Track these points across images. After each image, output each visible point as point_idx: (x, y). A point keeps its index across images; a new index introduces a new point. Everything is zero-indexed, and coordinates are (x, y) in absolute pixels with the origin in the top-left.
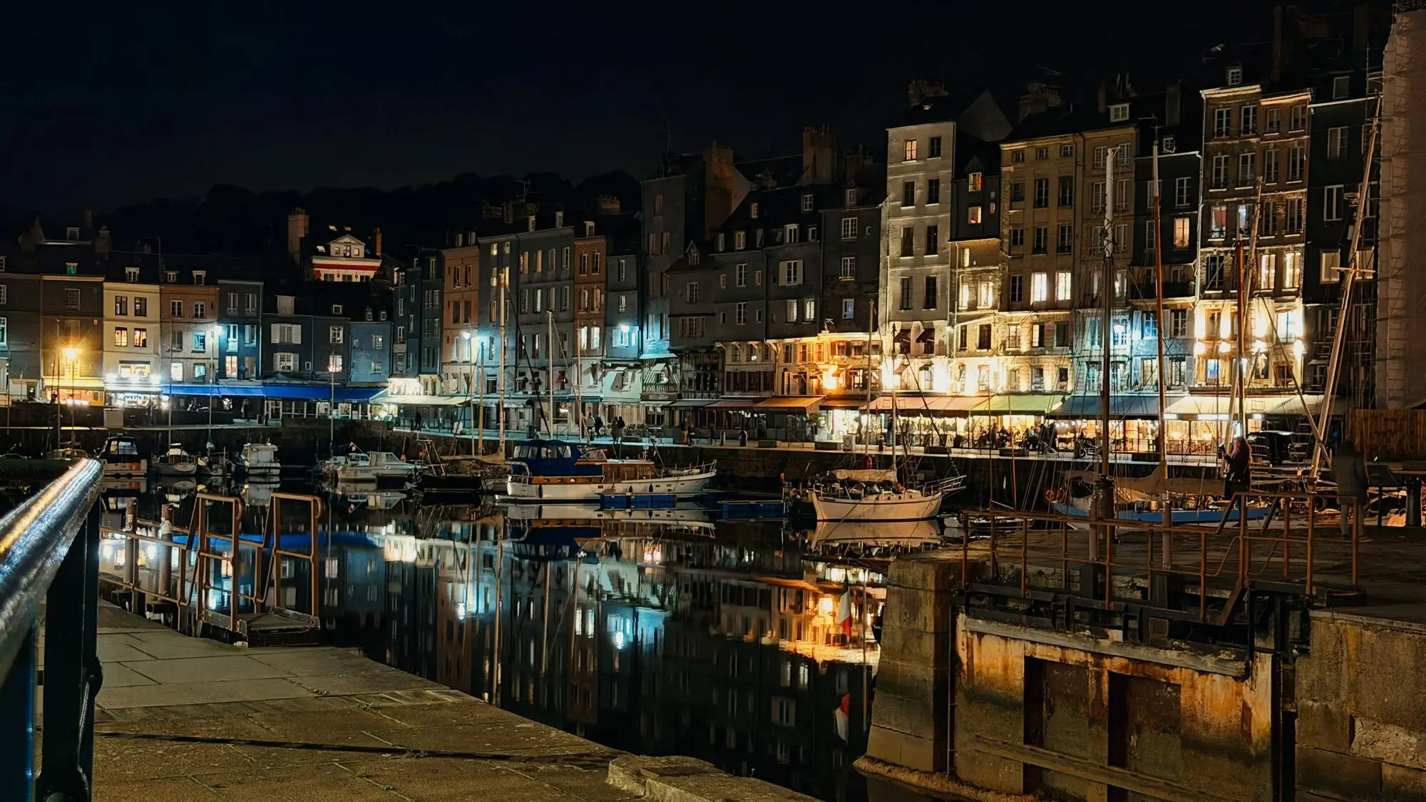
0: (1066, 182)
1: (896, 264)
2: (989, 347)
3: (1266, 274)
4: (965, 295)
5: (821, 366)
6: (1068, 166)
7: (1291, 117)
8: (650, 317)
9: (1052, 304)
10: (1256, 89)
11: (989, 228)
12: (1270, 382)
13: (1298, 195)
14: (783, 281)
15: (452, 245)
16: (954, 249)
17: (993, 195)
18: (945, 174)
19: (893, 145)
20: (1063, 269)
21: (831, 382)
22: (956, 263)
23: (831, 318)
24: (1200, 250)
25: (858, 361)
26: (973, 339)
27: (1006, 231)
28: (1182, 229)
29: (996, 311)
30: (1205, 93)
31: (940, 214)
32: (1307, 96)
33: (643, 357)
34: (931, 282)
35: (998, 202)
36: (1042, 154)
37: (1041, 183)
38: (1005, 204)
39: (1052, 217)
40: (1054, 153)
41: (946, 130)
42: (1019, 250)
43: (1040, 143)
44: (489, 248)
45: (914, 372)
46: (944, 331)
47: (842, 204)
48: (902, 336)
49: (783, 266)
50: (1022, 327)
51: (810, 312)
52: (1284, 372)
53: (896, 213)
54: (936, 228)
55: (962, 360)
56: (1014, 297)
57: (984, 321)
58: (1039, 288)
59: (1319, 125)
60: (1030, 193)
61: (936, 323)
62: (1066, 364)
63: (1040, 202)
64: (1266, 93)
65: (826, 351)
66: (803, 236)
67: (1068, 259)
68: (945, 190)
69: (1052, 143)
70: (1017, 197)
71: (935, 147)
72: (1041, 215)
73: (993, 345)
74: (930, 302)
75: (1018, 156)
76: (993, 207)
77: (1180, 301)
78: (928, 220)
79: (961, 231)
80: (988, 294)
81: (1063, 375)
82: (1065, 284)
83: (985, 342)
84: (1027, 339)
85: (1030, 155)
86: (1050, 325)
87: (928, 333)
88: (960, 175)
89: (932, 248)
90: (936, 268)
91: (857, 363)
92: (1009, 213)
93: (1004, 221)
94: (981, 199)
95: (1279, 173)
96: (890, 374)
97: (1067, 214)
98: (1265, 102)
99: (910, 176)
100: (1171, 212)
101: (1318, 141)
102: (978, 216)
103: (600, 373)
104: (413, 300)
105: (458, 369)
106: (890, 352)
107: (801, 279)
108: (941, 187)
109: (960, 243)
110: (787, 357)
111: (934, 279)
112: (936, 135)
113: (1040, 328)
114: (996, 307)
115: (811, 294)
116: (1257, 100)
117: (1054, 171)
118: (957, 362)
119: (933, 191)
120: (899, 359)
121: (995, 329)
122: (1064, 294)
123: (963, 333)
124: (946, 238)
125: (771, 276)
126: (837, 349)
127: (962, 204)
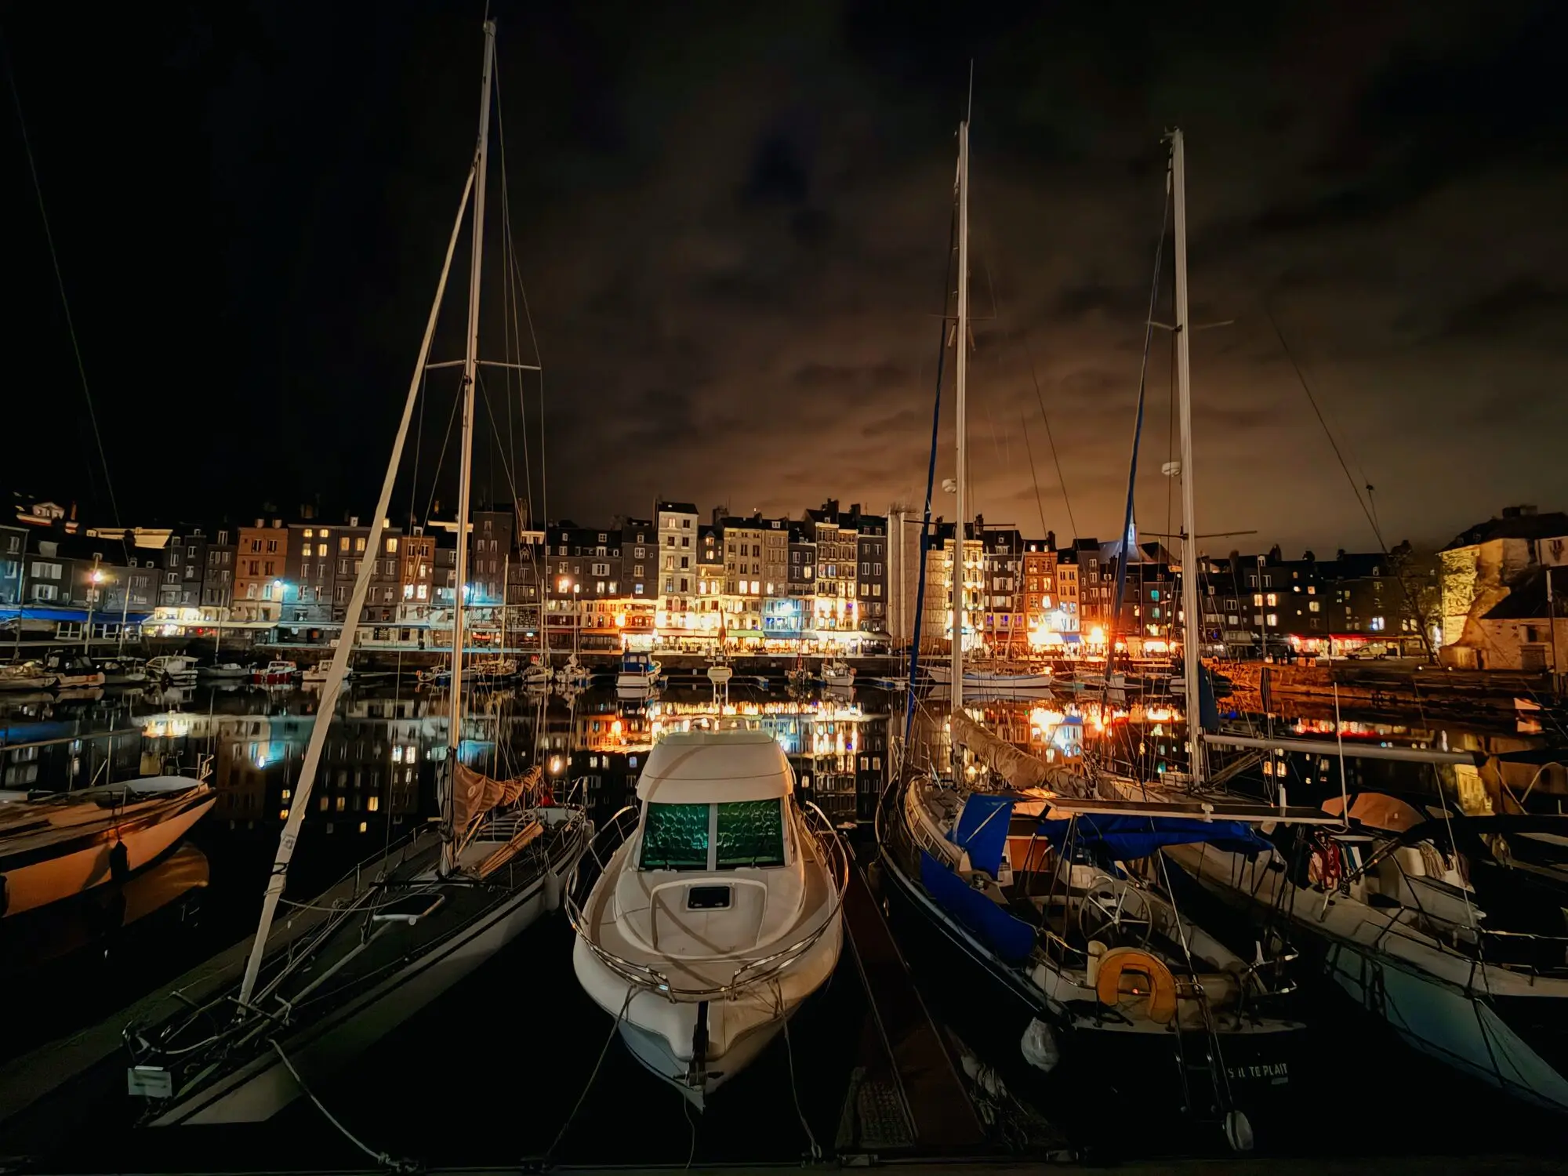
0: (756, 547)
1: (664, 571)
2: (717, 609)
3: (842, 590)
4: (703, 586)
5: (614, 614)
6: (757, 541)
7: (851, 539)
8: (477, 584)
9: (750, 594)
10: (837, 526)
11: (718, 560)
12: (845, 628)
13: (853, 564)
14: (595, 572)
15: (253, 525)
16: (698, 568)
17: (720, 548)
18: (693, 536)
19: (662, 520)
20: (755, 581)
21: (621, 621)
22: (698, 573)
23: (625, 591)
24: (816, 579)
25: (640, 613)
26: (708, 606)
27: (727, 563)
28: (808, 572)
29: (722, 595)
30: (818, 524)
31: (691, 552)
32: (856, 532)
33: (471, 605)
34: (684, 581)
35: (722, 550)
36: (745, 535)
37: (744, 546)
38: (726, 551)
39: (750, 560)
40: (750, 535)
41: (693, 518)
42: (732, 571)
43: (745, 531)
44: (302, 531)
45: (676, 618)
46: (692, 602)
47: (636, 541)
48: (669, 602)
49: (595, 567)
50: (735, 603)
51: (612, 588)
52: (849, 624)
53: (664, 549)
54: (687, 559)
55: (702, 614)
56: (731, 589)
57: (714, 598)
58: (743, 586)
59: (861, 542)
60: (738, 549)
61: (687, 598)
62: (755, 618)
63: (744, 554)
64: (841, 528)
65: (619, 607)
66: (609, 553)
67: (758, 577)
68: (693, 542)
69: (750, 531)
70: (731, 550)
71: (686, 524)
72: (744, 558)
73: (719, 608)
74: (684, 589)
75: (733, 534)
76: (720, 553)
77: (809, 597)
78: (684, 555)
79: (702, 559)
80: (716, 587)
81: (754, 622)
82: (755, 586)
83: (715, 606)
84: (739, 607)
85: (738, 534)
86: (749, 603)
87: (684, 603)
88: (701, 538)
89: (685, 565)
90: (688, 575)
91: (639, 614)
92: (728, 556)
93: (725, 559)
94: (713, 549)
95: (846, 556)
96: (660, 619)
97: (757, 560)
98: (840, 531)
99: (672, 535)
100: (803, 564)
101: (860, 548)
102: (711, 555)
103: (426, 612)
104: (191, 556)
105: (255, 604)
106: (661, 610)
107: (607, 573)
108: (690, 541)
109: (701, 565)
110: (590, 608)
111: (686, 580)
112: (687, 519)
113: (745, 604)
114: (721, 593)
115: (613, 581)
116: (837, 530)
117: (751, 543)
118: (699, 615)
119: (686, 542)
120: (666, 613)
121: (720, 602)
122: (755, 590)
123: (703, 603)
124: (693, 563)
125: (586, 570)
126: (624, 607)
127: (702, 549)
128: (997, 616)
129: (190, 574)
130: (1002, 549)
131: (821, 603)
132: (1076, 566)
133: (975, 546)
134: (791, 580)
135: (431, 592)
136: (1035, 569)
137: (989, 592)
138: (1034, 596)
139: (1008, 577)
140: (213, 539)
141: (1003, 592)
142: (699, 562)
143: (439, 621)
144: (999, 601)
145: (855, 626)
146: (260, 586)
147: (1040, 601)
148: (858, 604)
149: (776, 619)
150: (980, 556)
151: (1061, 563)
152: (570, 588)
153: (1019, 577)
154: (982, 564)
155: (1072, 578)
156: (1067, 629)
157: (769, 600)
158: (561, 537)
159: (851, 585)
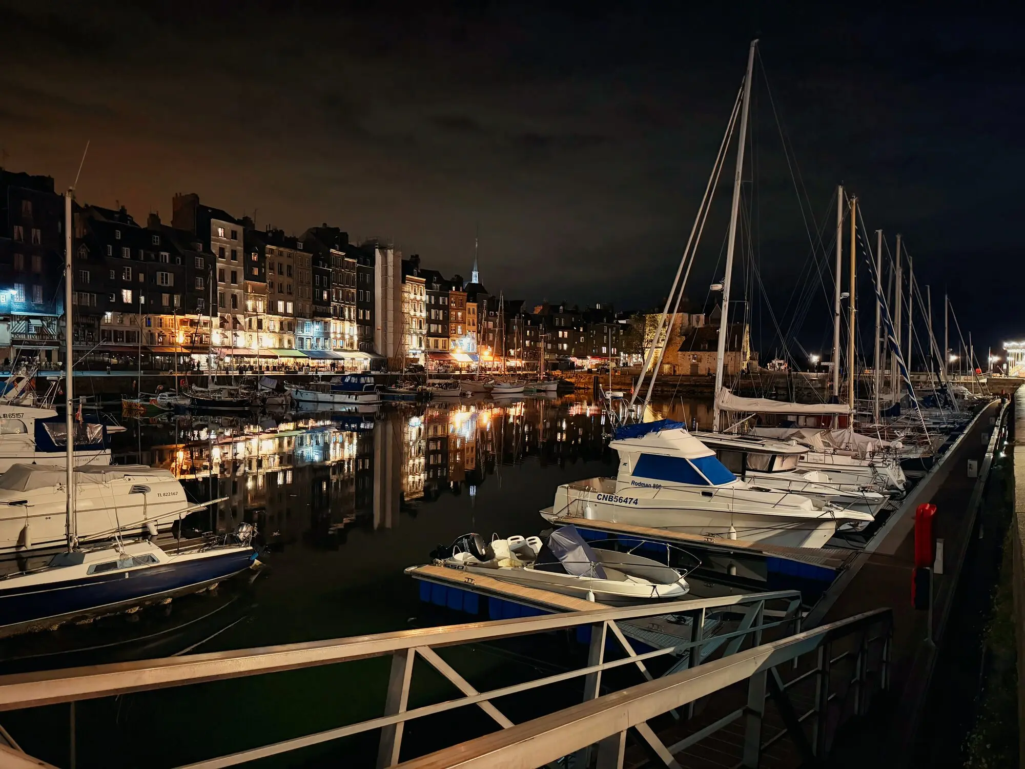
0: (289, 267)
2: (261, 329)
3: (347, 314)
4: (250, 303)
5: (174, 330)
6: (290, 261)
7: (352, 267)
9: (285, 314)
10: (343, 254)
11: (261, 278)
12: (350, 349)
13: (354, 291)
14: (159, 282)
16: (246, 284)
17: (263, 265)
18: (240, 249)
19: (213, 227)
20: (290, 301)
21: (181, 338)
22: (246, 290)
23: (187, 306)
24: (331, 303)
25: (198, 330)
26: (255, 325)
27: (268, 281)
28: (325, 295)
29: (265, 314)
30: (332, 250)
31: (239, 267)
32: (355, 261)
34: (234, 297)
35: (265, 267)
36: (281, 254)
37: (281, 265)
38: (268, 270)
39: (285, 280)
40: (285, 255)
41: (239, 229)
42: (272, 290)
43: (281, 249)
45: (229, 336)
46: (241, 320)
47: (195, 249)
48: (223, 320)
49: (159, 275)
50: (273, 322)
51: (176, 301)
52: (352, 345)
54: (235, 273)
55: (250, 333)
56: (272, 309)
57: (259, 317)
58: (281, 306)
59: (358, 271)
60: (276, 267)
61: (238, 316)
62: (291, 338)
63: (281, 273)
64: (347, 256)
65: (178, 322)
66: (172, 261)
67: (292, 297)
68: (240, 255)
69: (285, 251)
70: (271, 269)
71: (234, 235)
72: (281, 277)
73: (264, 327)
74: (235, 306)
75: (272, 251)
76: (263, 270)
77: (327, 319)
78: (233, 269)
79: (249, 276)
80: (261, 306)
81: (289, 342)
82: (290, 306)
83: (260, 326)
84: (277, 327)
85: (276, 252)
86: (285, 323)
87: (235, 320)
88: (247, 251)
89: (234, 280)
90: (237, 291)
92: (269, 274)
93: (267, 277)
94: (257, 264)
95: (349, 282)
96: (216, 337)
97: (290, 280)
98: (346, 259)
99: (222, 245)
100: (322, 287)
101: (358, 276)
102: (255, 272)
106: (216, 328)
107: (171, 283)
108: (238, 254)
109: (248, 282)
110: (149, 324)
111: (236, 295)
112: (234, 229)
113: (281, 323)
114: (264, 312)
115: (177, 293)
116: (343, 257)
117: (286, 261)
118: (248, 333)
119: (234, 255)
120: (220, 331)
121: (263, 321)
122: (290, 310)
123: (250, 321)
124: (241, 278)
125: (151, 278)
126: (183, 322)
127: (248, 265)
128: (432, 340)
130: (436, 286)
131: (335, 325)
132: (476, 304)
133: (421, 282)
134: (314, 303)
136: (454, 305)
137: (429, 321)
138: (453, 325)
139: (439, 310)
141: (436, 322)
142: (246, 278)
144: (433, 328)
145: (355, 347)
147: (456, 330)
148: (358, 327)
149: (305, 339)
150: (424, 291)
151: (468, 301)
152: (135, 298)
153: (446, 308)
154: (425, 298)
155: (474, 313)
156: (471, 351)
157: (300, 320)
158: (114, 235)
159: (352, 309)
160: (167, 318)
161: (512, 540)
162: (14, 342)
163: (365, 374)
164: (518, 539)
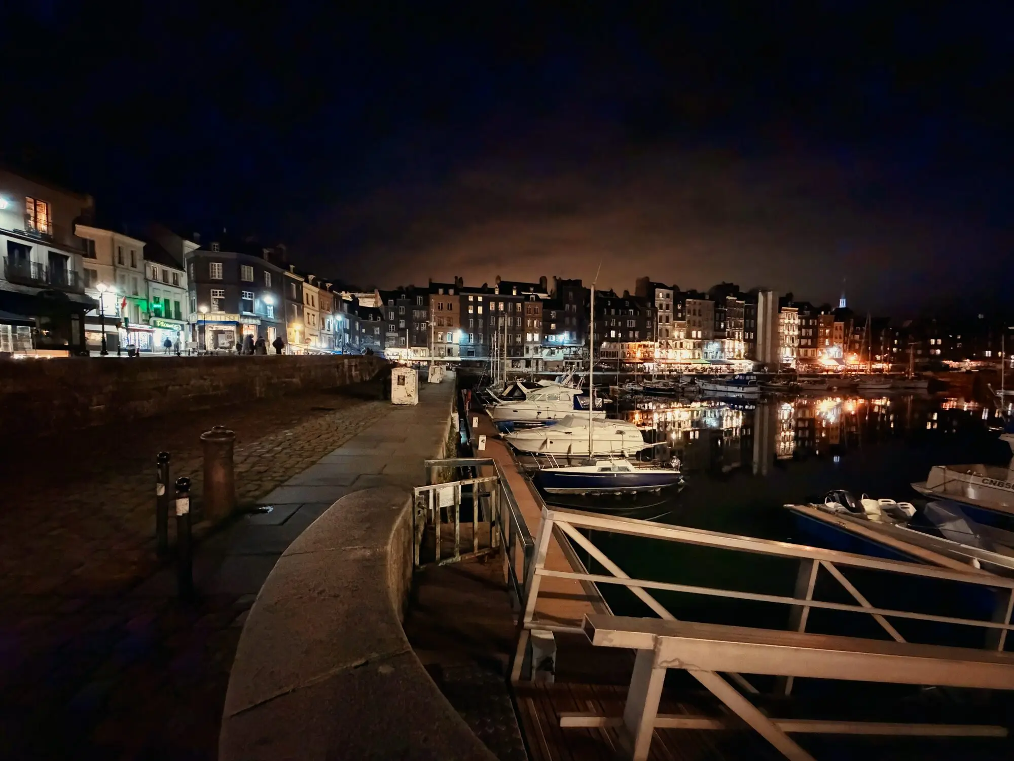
1: (658, 324)
3: (737, 336)
4: (676, 334)
5: (634, 350)
6: (700, 307)
7: (742, 306)
8: (566, 332)
9: (697, 338)
10: (736, 298)
11: (683, 319)
12: (738, 357)
13: (742, 321)
14: (628, 326)
15: (437, 293)
16: (673, 323)
18: (671, 303)
19: (656, 293)
20: (700, 330)
21: (639, 355)
22: (674, 326)
23: (642, 337)
24: (726, 329)
25: (647, 349)
26: (679, 345)
27: (686, 320)
28: (722, 325)
30: (727, 297)
31: (670, 313)
32: (744, 302)
33: (564, 345)
34: (667, 331)
35: (685, 312)
36: (695, 303)
37: (694, 310)
38: (687, 313)
39: (697, 318)
40: (697, 303)
41: (671, 292)
42: (689, 325)
43: (695, 301)
44: (468, 297)
45: (664, 353)
46: (671, 343)
47: (646, 306)
48: (661, 343)
49: (628, 321)
50: (689, 344)
51: (637, 335)
52: (740, 355)
53: (658, 311)
54: (669, 317)
55: (676, 350)
56: (689, 336)
57: (681, 341)
58: (694, 334)
59: (746, 308)
60: (692, 312)
61: (669, 341)
62: (701, 352)
63: (694, 314)
64: (738, 300)
65: (637, 346)
66: (635, 314)
67: (700, 328)
68: (671, 307)
69: (697, 301)
70: (689, 312)
71: (668, 296)
72: (695, 317)
73: (683, 347)
74: (667, 335)
75: (689, 303)
76: (684, 314)
77: (723, 340)
78: (667, 314)
79: (676, 318)
80: (682, 334)
81: (699, 355)
82: (700, 333)
83: (681, 346)
84: (691, 346)
85: (692, 303)
86: (697, 343)
87: (667, 344)
88: (675, 305)
89: (667, 321)
90: (668, 327)
92: (688, 316)
93: (686, 317)
94: (681, 311)
95: (739, 315)
96: (657, 353)
97: (700, 318)
98: (737, 302)
99: (661, 302)
100: (720, 321)
101: (746, 311)
102: (680, 315)
103: (539, 350)
104: (401, 313)
105: (443, 346)
106: (657, 348)
107: (634, 325)
110: (622, 347)
112: (668, 293)
113: (694, 344)
114: (684, 338)
115: (637, 330)
116: (735, 301)
117: (697, 308)
118: (674, 350)
119: (668, 308)
120: (659, 349)
121: (683, 343)
122: (700, 336)
123: (676, 344)
124: (671, 319)
125: (624, 323)
126: (640, 346)
127: (676, 312)
128: (802, 351)
129: (402, 325)
130: (807, 313)
131: (728, 343)
132: (843, 323)
133: (795, 311)
134: (715, 330)
135: (542, 338)
136: (823, 325)
137: (800, 337)
138: (821, 339)
139: (809, 329)
140: (414, 302)
141: (806, 337)
142: (674, 320)
143: (547, 355)
144: (803, 342)
145: (742, 357)
146: (445, 333)
147: (824, 342)
148: (744, 344)
149: (708, 353)
150: (797, 317)
151: (836, 320)
152: (617, 335)
153: (815, 328)
154: (797, 321)
155: (841, 329)
156: (837, 357)
157: (706, 341)
158: (608, 303)
159: (741, 333)
160: (631, 344)
161: (883, 501)
162: (565, 358)
163: (749, 374)
164: (890, 501)
